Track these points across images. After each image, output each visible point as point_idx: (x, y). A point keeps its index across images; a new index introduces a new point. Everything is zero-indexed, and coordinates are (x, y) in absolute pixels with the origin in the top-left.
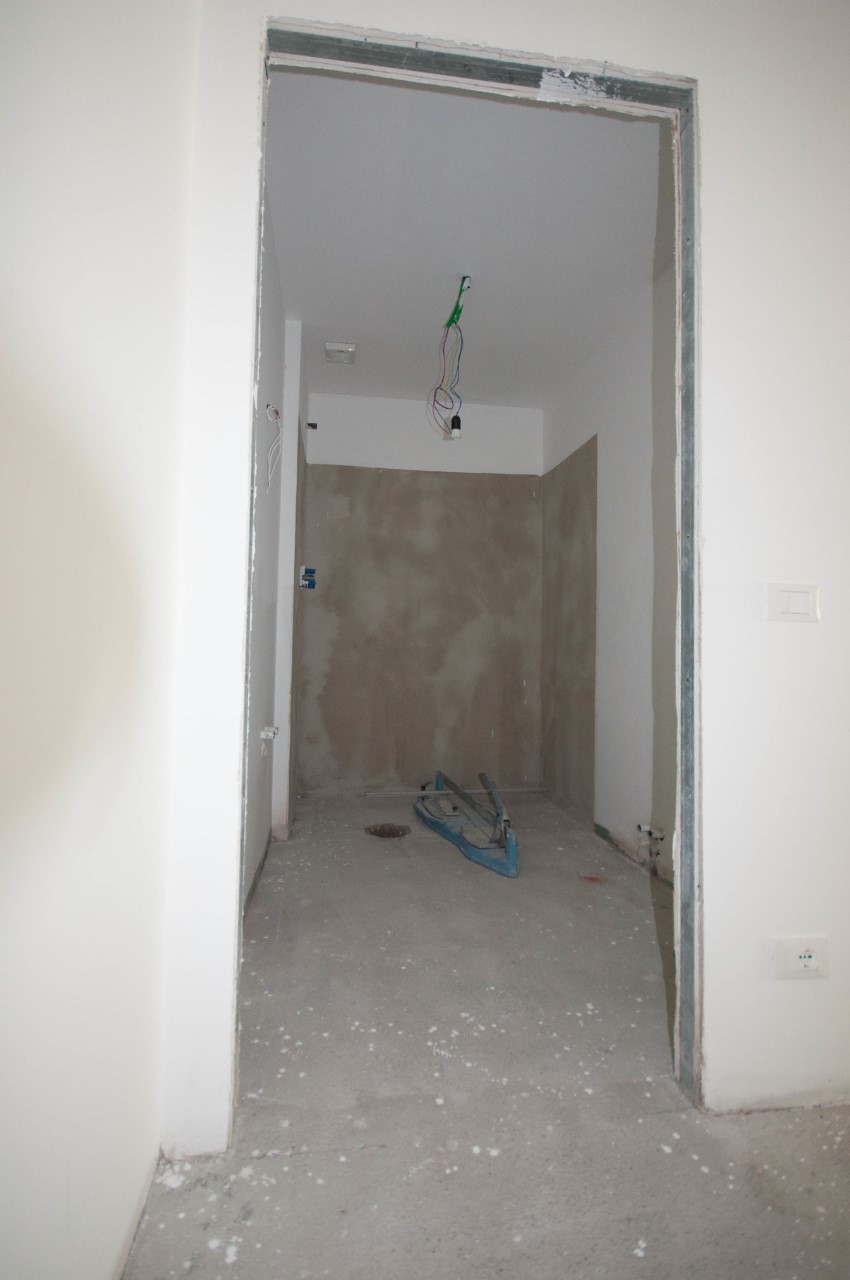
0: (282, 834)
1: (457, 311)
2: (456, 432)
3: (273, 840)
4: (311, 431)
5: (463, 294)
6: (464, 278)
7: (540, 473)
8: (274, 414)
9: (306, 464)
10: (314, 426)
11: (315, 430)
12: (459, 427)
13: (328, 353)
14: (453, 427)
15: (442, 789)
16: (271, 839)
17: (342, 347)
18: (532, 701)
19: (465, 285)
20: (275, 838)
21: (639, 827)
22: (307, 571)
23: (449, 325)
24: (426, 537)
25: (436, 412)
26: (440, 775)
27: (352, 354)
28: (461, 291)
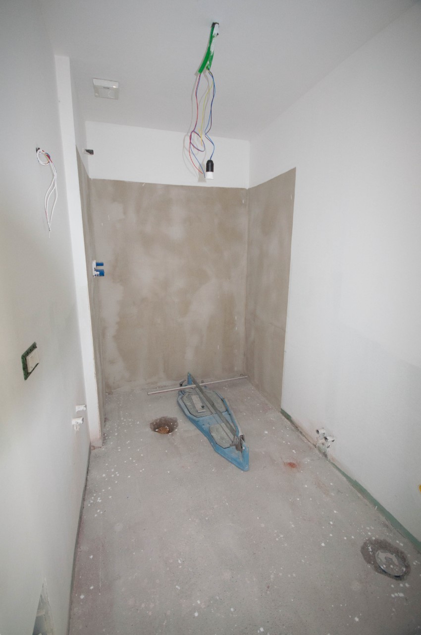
0: (98, 443)
1: (208, 57)
2: (210, 173)
3: (92, 448)
4: (89, 156)
5: (214, 40)
6: (214, 24)
7: (247, 188)
8: (46, 158)
9: (88, 180)
10: (91, 152)
11: (93, 156)
12: (212, 170)
13: (96, 89)
14: (208, 170)
15: (191, 384)
16: (91, 448)
17: (106, 84)
18: (240, 328)
19: (215, 32)
20: (94, 447)
21: (318, 431)
22: (98, 264)
23: (201, 70)
24: (176, 232)
25: (192, 155)
26: (190, 376)
27: (117, 91)
28: (212, 37)
